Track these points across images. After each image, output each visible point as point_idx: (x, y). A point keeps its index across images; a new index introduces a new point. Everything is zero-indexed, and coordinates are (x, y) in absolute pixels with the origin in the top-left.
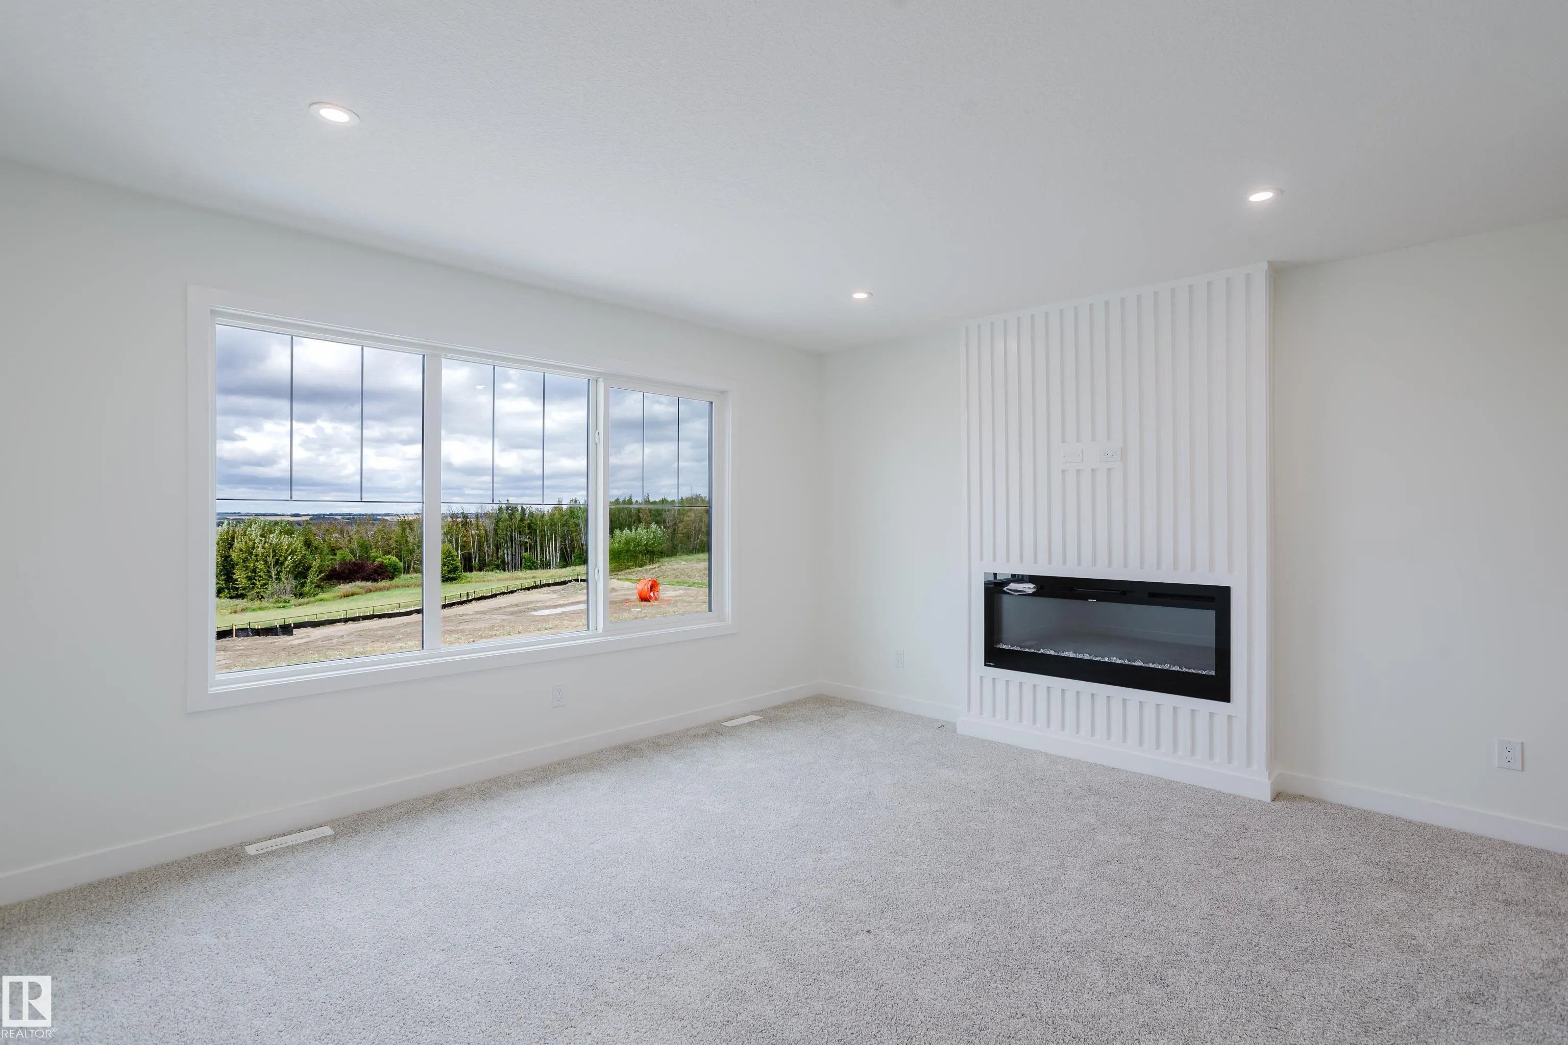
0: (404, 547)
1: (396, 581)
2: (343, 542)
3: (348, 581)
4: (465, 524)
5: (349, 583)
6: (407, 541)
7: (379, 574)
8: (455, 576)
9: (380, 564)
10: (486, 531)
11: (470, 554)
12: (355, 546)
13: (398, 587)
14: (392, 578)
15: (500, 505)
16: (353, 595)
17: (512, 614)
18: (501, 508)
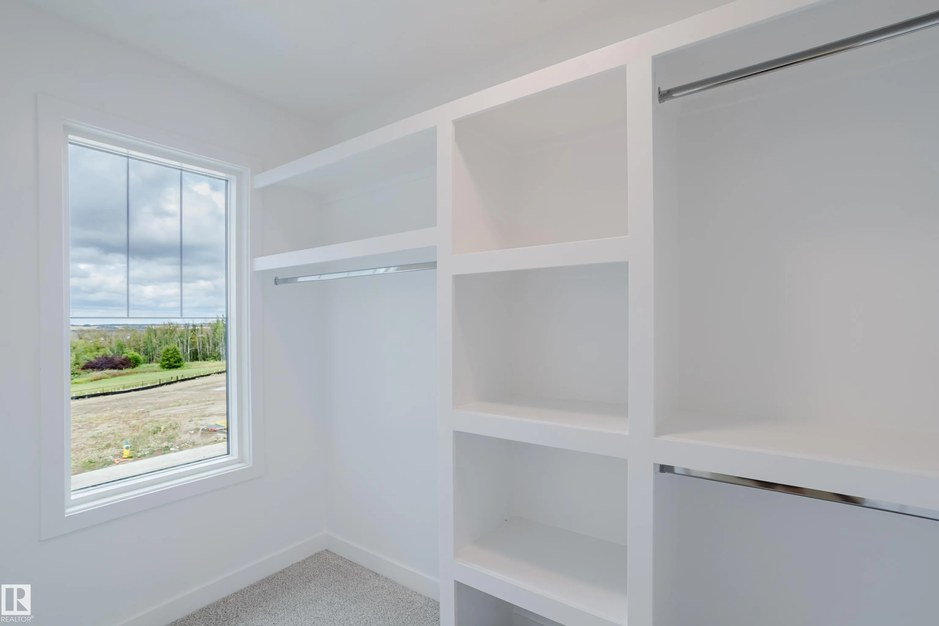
0: (149, 346)
1: (136, 369)
2: (106, 344)
3: (100, 369)
4: (194, 330)
5: (100, 371)
6: (151, 342)
7: (124, 365)
8: (179, 364)
9: (126, 358)
10: (208, 335)
11: (196, 350)
12: (114, 346)
13: (137, 373)
14: (134, 367)
15: (218, 319)
16: (101, 379)
17: (200, 390)
18: (219, 320)
